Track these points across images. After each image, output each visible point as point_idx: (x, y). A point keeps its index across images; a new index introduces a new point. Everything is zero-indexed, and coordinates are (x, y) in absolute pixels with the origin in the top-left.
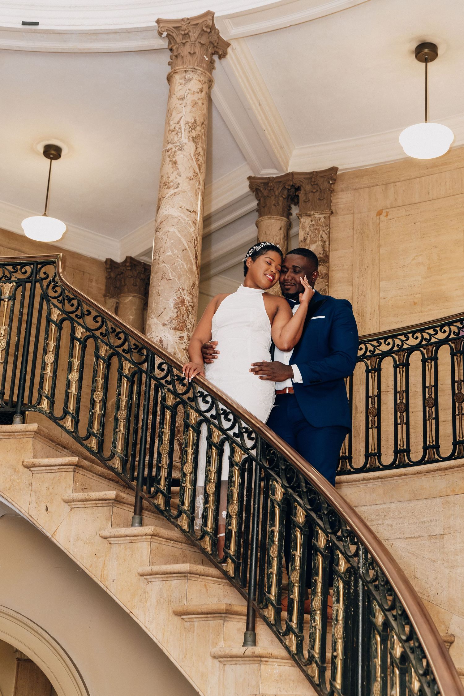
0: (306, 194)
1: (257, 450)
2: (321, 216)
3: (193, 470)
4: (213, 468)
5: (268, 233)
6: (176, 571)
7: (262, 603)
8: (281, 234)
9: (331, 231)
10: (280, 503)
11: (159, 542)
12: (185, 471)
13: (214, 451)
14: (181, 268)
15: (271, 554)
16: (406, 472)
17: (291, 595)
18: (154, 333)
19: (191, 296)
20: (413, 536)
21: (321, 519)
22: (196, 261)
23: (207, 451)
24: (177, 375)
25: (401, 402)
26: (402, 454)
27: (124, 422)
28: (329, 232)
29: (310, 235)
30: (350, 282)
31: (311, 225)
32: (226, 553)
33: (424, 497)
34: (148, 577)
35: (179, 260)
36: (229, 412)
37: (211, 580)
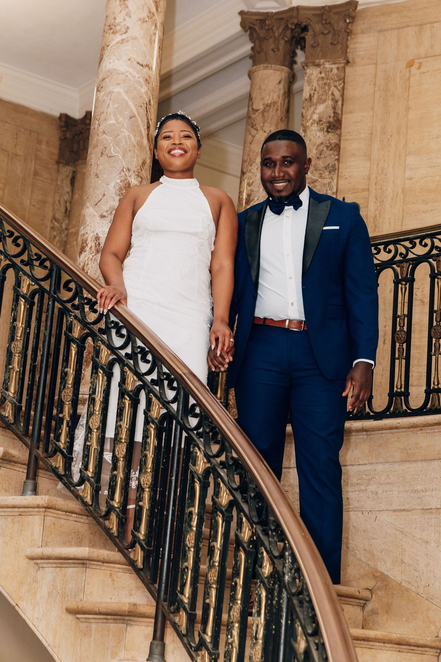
0: (314, 36)
1: (178, 405)
2: (333, 66)
3: (101, 425)
4: (125, 424)
5: (263, 87)
6: (72, 556)
7: (174, 606)
8: (280, 89)
9: (345, 87)
10: (201, 476)
11: (55, 515)
12: (91, 425)
13: (127, 402)
14: (126, 142)
15: (188, 543)
16: (398, 425)
17: (208, 598)
18: (88, 228)
19: (139, 179)
20: (402, 508)
21: (246, 502)
22: (148, 131)
23: (118, 401)
24: (86, 298)
25: (401, 330)
26: (398, 398)
27: (19, 356)
28: (343, 88)
29: (318, 92)
30: (368, 156)
31: (319, 78)
32: (134, 536)
33: (419, 458)
34: (39, 561)
35: (125, 131)
36: (147, 351)
37: (119, 568)
